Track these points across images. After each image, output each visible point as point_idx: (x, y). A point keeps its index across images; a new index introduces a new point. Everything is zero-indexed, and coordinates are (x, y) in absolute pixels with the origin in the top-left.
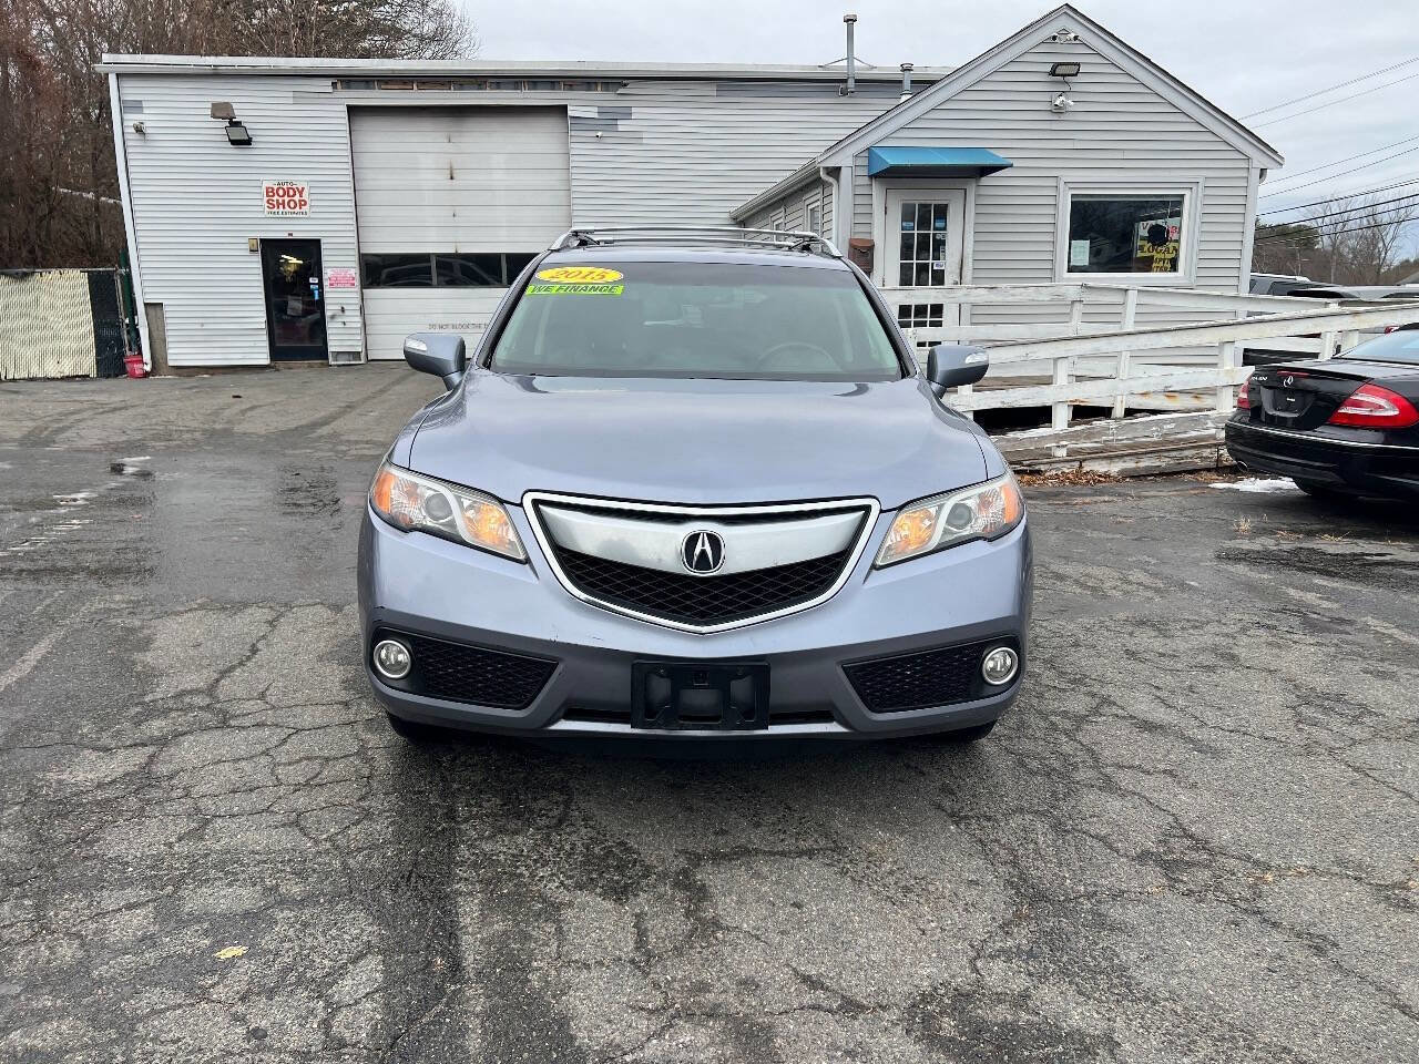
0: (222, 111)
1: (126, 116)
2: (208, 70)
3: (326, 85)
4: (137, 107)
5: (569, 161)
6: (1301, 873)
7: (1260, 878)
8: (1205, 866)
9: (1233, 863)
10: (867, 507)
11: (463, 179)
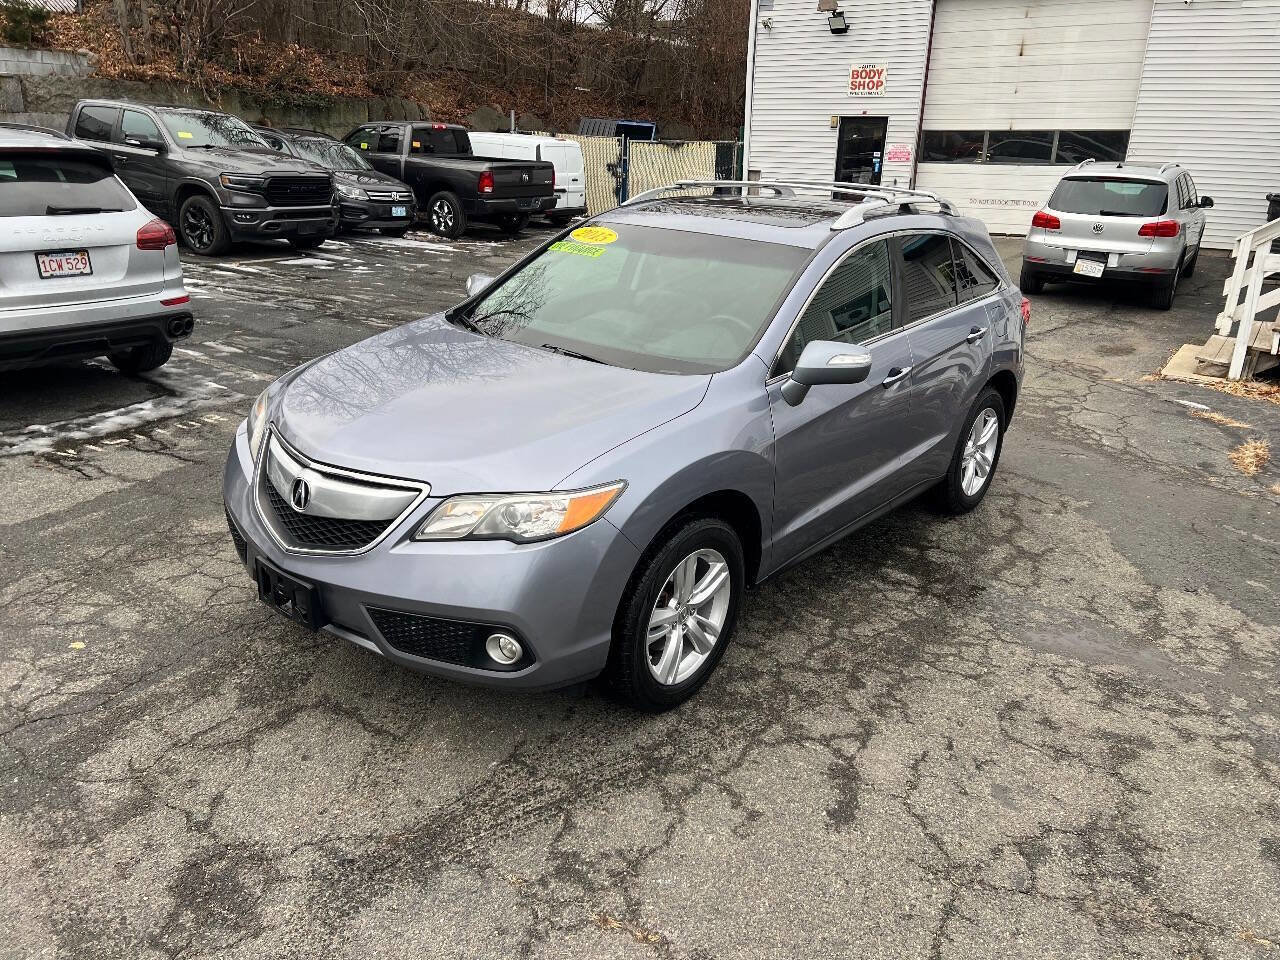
0: (827, 5)
1: (760, 14)
4: (768, 5)
5: (1147, 31)
6: (646, 939)
7: (606, 921)
8: (590, 888)
9: (615, 900)
10: (420, 491)
11: (1034, 54)
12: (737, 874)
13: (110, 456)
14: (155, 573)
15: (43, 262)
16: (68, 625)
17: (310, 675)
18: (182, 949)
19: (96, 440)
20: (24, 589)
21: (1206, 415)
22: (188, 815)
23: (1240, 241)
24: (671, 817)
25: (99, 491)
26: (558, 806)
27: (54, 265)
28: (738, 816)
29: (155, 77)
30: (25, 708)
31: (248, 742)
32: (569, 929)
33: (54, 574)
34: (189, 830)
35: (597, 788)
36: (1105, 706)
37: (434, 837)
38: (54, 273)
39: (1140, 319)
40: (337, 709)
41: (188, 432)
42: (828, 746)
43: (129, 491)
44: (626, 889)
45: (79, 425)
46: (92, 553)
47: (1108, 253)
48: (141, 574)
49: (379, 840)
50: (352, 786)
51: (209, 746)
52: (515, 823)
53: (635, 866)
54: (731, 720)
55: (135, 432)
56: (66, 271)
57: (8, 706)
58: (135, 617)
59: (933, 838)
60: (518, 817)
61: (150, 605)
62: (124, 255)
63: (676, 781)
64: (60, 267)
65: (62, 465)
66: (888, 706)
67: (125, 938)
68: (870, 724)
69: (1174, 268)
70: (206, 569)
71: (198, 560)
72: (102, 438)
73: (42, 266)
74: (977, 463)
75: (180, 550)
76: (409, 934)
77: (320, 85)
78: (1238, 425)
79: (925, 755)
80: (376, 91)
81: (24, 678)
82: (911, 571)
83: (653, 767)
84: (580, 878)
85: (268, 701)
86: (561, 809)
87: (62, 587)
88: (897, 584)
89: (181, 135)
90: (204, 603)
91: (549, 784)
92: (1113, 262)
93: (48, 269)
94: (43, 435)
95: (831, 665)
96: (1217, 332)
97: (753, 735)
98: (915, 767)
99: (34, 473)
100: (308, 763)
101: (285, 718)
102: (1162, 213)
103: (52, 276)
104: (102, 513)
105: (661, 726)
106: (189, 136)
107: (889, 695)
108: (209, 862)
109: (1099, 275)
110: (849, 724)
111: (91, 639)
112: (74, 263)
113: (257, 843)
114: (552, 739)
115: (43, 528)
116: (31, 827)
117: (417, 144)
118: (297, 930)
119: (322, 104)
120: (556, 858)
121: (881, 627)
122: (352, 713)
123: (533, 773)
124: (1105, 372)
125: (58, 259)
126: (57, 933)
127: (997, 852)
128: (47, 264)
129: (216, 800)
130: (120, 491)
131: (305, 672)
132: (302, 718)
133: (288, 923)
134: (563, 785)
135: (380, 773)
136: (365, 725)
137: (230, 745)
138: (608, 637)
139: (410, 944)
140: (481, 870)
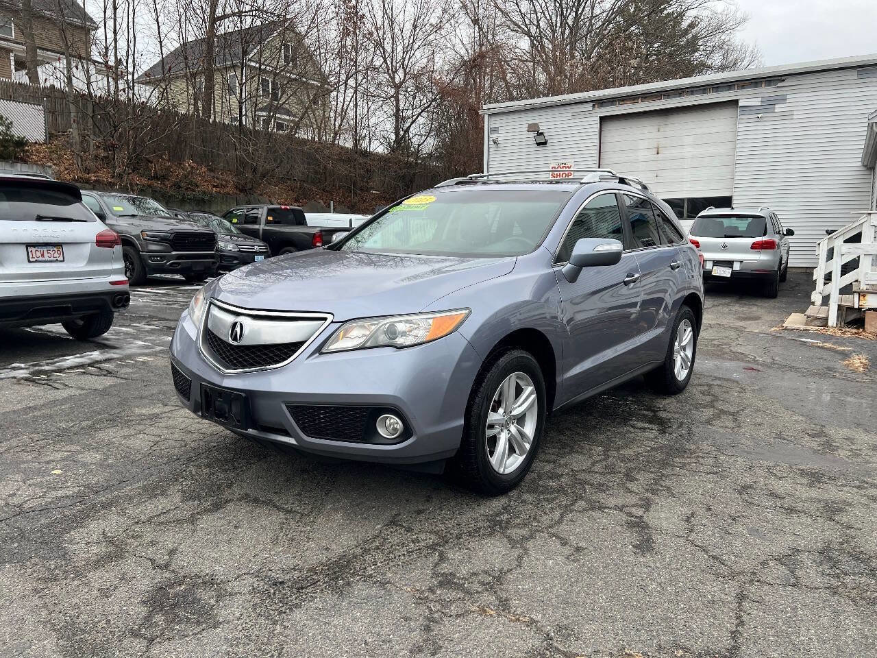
0: (533, 128)
1: (491, 136)
2: (528, 107)
3: (589, 107)
4: (495, 130)
5: (736, 136)
6: (518, 619)
7: (485, 611)
8: (467, 592)
9: (488, 598)
10: (325, 319)
11: (665, 153)
12: (576, 581)
13: (72, 378)
14: (112, 434)
15: (32, 251)
16: (48, 462)
17: (232, 483)
18: (157, 637)
19: (60, 370)
20: (15, 444)
21: (821, 345)
22: (152, 561)
23: (819, 244)
24: (517, 552)
25: (65, 395)
26: (432, 547)
27: (39, 254)
28: (567, 550)
29: (96, 181)
30: (20, 506)
31: (192, 519)
32: (458, 616)
33: (36, 437)
34: (154, 569)
35: (458, 537)
36: (811, 485)
37: (342, 568)
38: (38, 259)
39: (759, 302)
40: (256, 500)
41: (126, 366)
42: (621, 511)
43: (86, 395)
44: (495, 592)
45: (48, 363)
46: (63, 425)
47: (733, 261)
48: (101, 435)
49: (300, 570)
50: (275, 541)
51: (162, 523)
52: (402, 558)
53: (499, 579)
54: (548, 500)
55: (89, 366)
56: (46, 258)
57: (7, 505)
58: (98, 456)
59: (714, 558)
60: (403, 555)
61: (109, 451)
62: (87, 250)
63: (515, 533)
64: (43, 255)
65: (37, 383)
66: (658, 490)
67: (110, 632)
68: (647, 499)
69: (776, 269)
70: (148, 431)
71: (141, 427)
72: (65, 369)
73: (30, 254)
74: (682, 358)
75: (127, 423)
76: (336, 622)
77: (205, 186)
78: (843, 348)
79: (693, 515)
80: (241, 191)
81: (18, 490)
82: (650, 422)
83: (496, 526)
84: (460, 587)
85: (204, 498)
86: (435, 550)
87: (42, 443)
88: (644, 429)
89: (115, 208)
90: (149, 449)
91: (422, 536)
92: (737, 267)
93: (34, 256)
94: (23, 369)
95: (611, 470)
96: (813, 303)
97: (566, 506)
98: (688, 520)
99: (17, 387)
100: (240, 530)
101: (217, 507)
102: (765, 235)
103: (36, 261)
104: (69, 405)
105: (497, 504)
106: (121, 209)
107: (656, 484)
108: (172, 585)
109: (729, 276)
110: (634, 499)
111: (66, 469)
112: (52, 253)
113: (207, 574)
114: (420, 512)
115: (26, 414)
116: (29, 571)
117: (270, 218)
118: (246, 623)
119: (206, 198)
120: (438, 576)
121: (640, 450)
122: (269, 503)
123: (409, 530)
124: (745, 328)
125: (42, 250)
126: (55, 630)
127: (764, 564)
128: (34, 252)
129: (172, 553)
130: (80, 395)
131: (229, 482)
132: (230, 506)
133: (239, 619)
134: (433, 537)
135: (294, 534)
136: (279, 509)
137: (179, 522)
138: (462, 422)
139: (337, 628)
140: (383, 585)
